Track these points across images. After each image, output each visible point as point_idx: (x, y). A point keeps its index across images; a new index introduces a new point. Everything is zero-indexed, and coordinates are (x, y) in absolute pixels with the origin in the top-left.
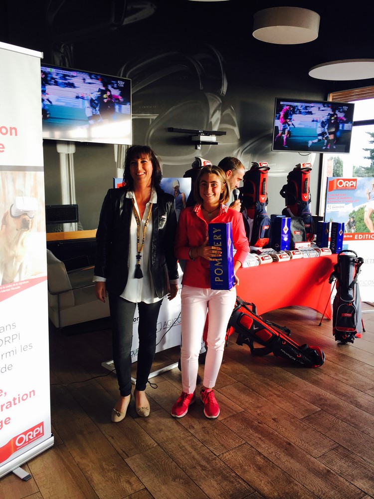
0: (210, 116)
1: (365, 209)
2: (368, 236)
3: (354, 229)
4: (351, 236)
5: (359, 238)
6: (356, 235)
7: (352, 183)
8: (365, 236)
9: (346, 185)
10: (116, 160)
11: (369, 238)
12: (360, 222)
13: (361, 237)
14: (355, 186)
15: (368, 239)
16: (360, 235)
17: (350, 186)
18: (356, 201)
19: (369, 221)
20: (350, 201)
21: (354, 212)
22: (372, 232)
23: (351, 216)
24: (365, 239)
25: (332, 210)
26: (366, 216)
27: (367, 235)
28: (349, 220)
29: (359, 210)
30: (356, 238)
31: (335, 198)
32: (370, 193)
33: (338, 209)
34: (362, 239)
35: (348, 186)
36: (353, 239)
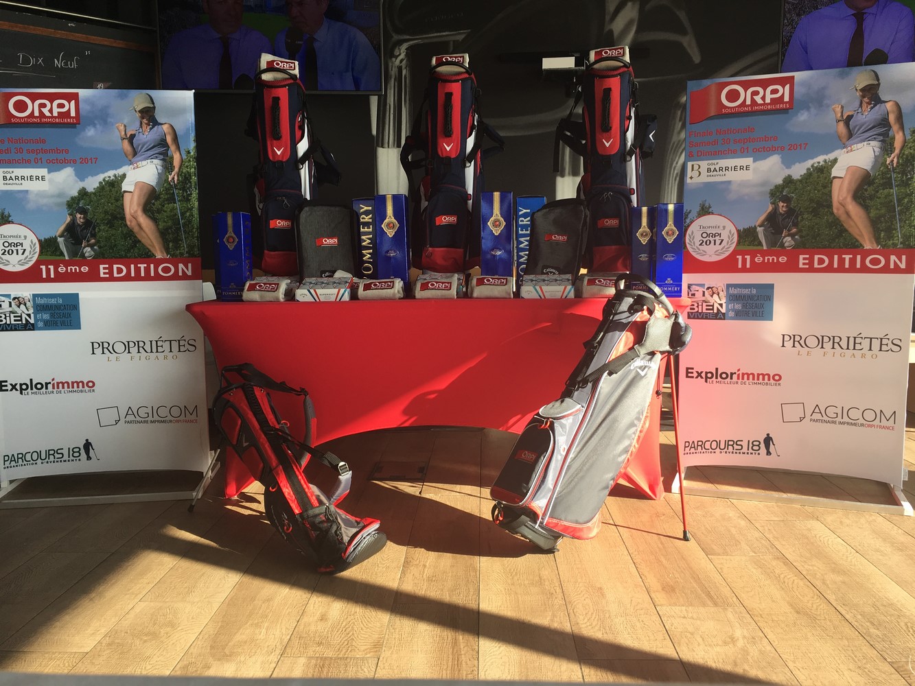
0: (608, 18)
1: (835, 172)
2: (853, 261)
3: (792, 236)
4: (783, 259)
5: (816, 266)
6: (801, 257)
7: (774, 92)
8: (842, 261)
9: (753, 100)
10: (374, 132)
11: (858, 266)
12: (815, 212)
13: (821, 261)
14: (786, 99)
15: (852, 269)
16: (816, 257)
17: (768, 100)
18: (793, 149)
19: (854, 209)
20: (771, 150)
21: (788, 181)
22: (868, 246)
23: (777, 193)
24: (841, 269)
25: (704, 178)
26: (841, 193)
27: (847, 257)
28: (770, 208)
29: (809, 175)
30: (801, 266)
31: (716, 143)
32: (850, 117)
33: (730, 176)
34: (829, 269)
35: (760, 101)
36: (792, 267)
